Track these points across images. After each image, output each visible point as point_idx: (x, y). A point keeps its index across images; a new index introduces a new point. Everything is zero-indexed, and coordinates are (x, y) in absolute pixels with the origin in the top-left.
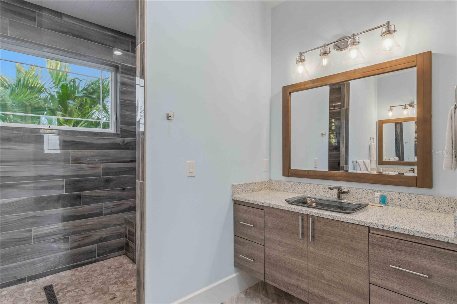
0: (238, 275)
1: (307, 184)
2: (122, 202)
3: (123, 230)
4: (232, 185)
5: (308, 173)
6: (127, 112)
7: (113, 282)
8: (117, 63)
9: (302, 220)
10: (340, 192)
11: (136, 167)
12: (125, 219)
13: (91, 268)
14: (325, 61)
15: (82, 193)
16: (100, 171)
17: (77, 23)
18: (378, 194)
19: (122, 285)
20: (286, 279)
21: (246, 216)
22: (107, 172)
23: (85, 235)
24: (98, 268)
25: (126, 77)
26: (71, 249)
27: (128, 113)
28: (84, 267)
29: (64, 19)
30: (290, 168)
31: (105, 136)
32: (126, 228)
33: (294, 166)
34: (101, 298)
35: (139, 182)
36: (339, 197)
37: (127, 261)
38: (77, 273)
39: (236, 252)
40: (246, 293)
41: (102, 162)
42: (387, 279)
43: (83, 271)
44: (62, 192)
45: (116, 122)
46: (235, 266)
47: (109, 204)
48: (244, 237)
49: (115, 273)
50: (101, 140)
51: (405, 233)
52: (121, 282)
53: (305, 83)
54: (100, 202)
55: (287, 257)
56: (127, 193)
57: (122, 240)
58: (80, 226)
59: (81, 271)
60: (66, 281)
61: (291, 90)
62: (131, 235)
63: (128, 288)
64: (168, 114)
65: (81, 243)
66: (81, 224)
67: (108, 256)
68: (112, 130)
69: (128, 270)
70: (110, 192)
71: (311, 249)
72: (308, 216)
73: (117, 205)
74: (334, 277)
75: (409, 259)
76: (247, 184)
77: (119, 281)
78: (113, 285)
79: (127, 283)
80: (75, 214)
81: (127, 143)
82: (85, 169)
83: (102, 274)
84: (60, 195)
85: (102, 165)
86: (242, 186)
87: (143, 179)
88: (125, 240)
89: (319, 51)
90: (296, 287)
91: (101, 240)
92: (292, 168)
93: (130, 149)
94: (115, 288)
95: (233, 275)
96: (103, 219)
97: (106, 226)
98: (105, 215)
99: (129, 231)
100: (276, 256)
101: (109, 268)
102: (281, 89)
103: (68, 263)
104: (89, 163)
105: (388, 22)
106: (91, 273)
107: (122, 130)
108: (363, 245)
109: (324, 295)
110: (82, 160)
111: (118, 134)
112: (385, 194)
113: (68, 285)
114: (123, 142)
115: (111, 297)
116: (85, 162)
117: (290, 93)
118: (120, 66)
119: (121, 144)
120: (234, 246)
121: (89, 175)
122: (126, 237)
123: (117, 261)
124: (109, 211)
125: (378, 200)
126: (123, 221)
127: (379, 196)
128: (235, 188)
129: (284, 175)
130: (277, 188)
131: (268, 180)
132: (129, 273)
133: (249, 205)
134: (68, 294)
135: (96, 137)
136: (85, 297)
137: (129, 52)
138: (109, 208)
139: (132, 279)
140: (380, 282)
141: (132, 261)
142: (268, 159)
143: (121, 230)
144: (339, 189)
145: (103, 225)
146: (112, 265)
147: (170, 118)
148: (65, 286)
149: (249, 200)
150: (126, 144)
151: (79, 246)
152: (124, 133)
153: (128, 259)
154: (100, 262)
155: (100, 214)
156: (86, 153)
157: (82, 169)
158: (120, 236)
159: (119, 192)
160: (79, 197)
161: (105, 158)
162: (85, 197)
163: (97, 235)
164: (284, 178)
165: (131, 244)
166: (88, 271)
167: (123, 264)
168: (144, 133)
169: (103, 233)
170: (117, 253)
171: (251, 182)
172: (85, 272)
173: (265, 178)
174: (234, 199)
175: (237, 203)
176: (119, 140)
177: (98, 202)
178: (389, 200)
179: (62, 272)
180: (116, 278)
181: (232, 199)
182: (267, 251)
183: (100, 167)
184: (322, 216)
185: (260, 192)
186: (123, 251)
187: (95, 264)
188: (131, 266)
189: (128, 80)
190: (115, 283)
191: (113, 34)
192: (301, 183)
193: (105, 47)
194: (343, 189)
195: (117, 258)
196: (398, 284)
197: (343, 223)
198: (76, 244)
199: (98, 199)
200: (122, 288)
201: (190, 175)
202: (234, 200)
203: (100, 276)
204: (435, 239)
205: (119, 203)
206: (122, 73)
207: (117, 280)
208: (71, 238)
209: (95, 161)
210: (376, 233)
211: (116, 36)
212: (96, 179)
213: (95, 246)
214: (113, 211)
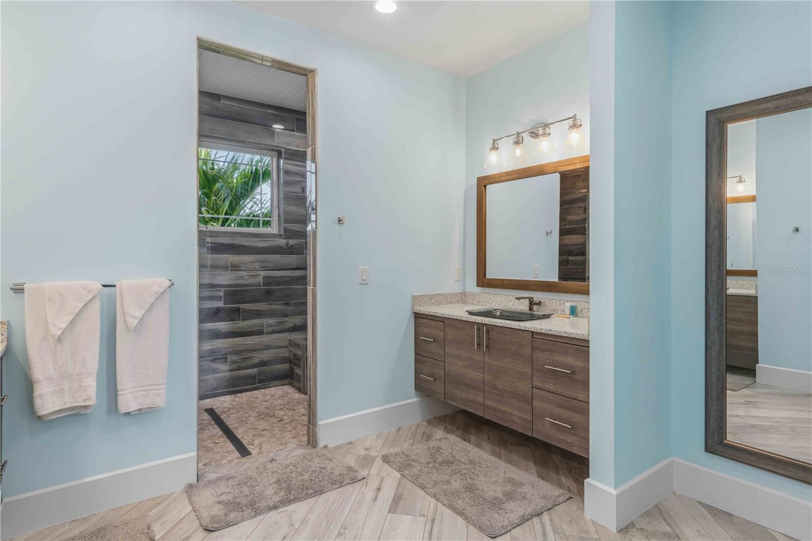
0: (420, 401)
1: (502, 296)
2: (286, 319)
3: (286, 354)
4: (413, 295)
5: (503, 282)
6: (290, 207)
7: (279, 408)
8: (280, 147)
9: (478, 329)
10: (532, 303)
11: (306, 276)
12: (290, 340)
13: (252, 395)
14: (518, 151)
15: (241, 306)
16: (260, 280)
17: (236, 105)
18: (568, 305)
19: (289, 411)
20: (464, 395)
21: (427, 331)
22: (268, 281)
23: (244, 357)
24: (259, 396)
25: (290, 164)
26: (230, 371)
27: (293, 208)
28: (244, 394)
29: (222, 101)
30: (485, 276)
31: (265, 238)
32: (290, 351)
33: (490, 275)
34: (268, 420)
35: (310, 288)
36: (530, 309)
37: (292, 390)
38: (237, 399)
39: (417, 373)
40: (429, 422)
41: (263, 269)
42: (545, 381)
43: (244, 397)
44: (220, 304)
45: (279, 220)
46: (415, 389)
47: (271, 321)
48: (425, 355)
49: (279, 401)
50: (262, 242)
51: (556, 334)
52: (287, 409)
53: (501, 175)
54: (260, 318)
55: (466, 371)
56: (292, 308)
57: (286, 366)
58: (239, 345)
59: (241, 398)
60: (226, 405)
61: (486, 182)
62: (296, 359)
63: (296, 413)
64: (339, 218)
65: (241, 365)
66: (239, 343)
67: (269, 384)
68: (273, 229)
69: (294, 399)
70: (272, 307)
71: (487, 360)
72: (484, 325)
73: (280, 322)
74: (505, 386)
75: (561, 359)
76: (432, 295)
77: (285, 407)
78: (279, 411)
79: (294, 410)
80: (234, 331)
81: (292, 246)
82: (245, 278)
83: (265, 401)
84: (218, 307)
85: (263, 273)
86: (424, 297)
87: (315, 285)
88: (290, 366)
89: (512, 140)
90: (473, 402)
91: (263, 364)
92: (488, 277)
93: (295, 253)
94: (281, 413)
95: (414, 399)
96: (265, 339)
97: (268, 347)
98: (266, 334)
99: (294, 354)
100: (456, 371)
101: (272, 396)
102: (475, 181)
103: (228, 387)
104: (248, 270)
105: (575, 115)
106: (253, 400)
107: (286, 230)
108: (527, 351)
109: (498, 406)
110: (240, 267)
111: (280, 235)
112: (574, 304)
113: (229, 409)
114: (287, 245)
115: (279, 419)
116: (244, 269)
117: (485, 186)
118: (283, 150)
119: (285, 247)
120: (415, 366)
121: (249, 284)
122: (290, 362)
123: (281, 390)
124: (271, 329)
125: (568, 311)
126: (287, 343)
127: (569, 306)
128: (416, 299)
129: (478, 286)
130: (471, 301)
131: (461, 291)
132: (296, 401)
133: (430, 318)
134: (232, 416)
135: (256, 239)
136: (250, 418)
137: (294, 131)
138: (270, 325)
139: (300, 407)
140: (540, 384)
141: (298, 391)
142: (461, 266)
143: (285, 353)
144: (530, 300)
145: (264, 346)
146: (276, 394)
147: (341, 222)
148: (226, 410)
149: (429, 312)
150: (290, 247)
151: (239, 369)
152: (288, 234)
153: (294, 388)
154: (261, 390)
155: (260, 333)
156: (245, 258)
157: (241, 277)
158: (284, 360)
159: (284, 307)
160: (238, 310)
161: (266, 264)
162: (245, 311)
163: (257, 357)
164: (479, 289)
165: (298, 371)
166: (249, 398)
167: (288, 393)
168: (315, 233)
169: (265, 355)
170: (279, 382)
171: (437, 293)
172: (245, 399)
173: (456, 288)
174: (414, 311)
175: (418, 316)
176: (282, 242)
177: (258, 318)
178: (579, 311)
179: (221, 397)
180: (281, 405)
181: (413, 312)
182: (447, 368)
183: (261, 275)
184: (495, 324)
185: (449, 305)
186: (287, 381)
187: (256, 392)
188: (297, 396)
189: (292, 166)
190: (281, 409)
191: (275, 112)
192: (496, 295)
193: (266, 129)
194: (536, 300)
195: (280, 387)
196: (553, 384)
197: (513, 330)
198: (235, 366)
199: (258, 314)
200: (288, 413)
201: (363, 282)
202: (415, 313)
203: (263, 403)
204: (576, 337)
205: (281, 321)
206: (286, 159)
207: (283, 406)
208: (230, 358)
209: (255, 268)
210: (538, 337)
211: (278, 113)
212: (257, 289)
213: (256, 370)
214: (276, 330)
